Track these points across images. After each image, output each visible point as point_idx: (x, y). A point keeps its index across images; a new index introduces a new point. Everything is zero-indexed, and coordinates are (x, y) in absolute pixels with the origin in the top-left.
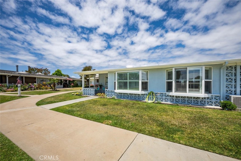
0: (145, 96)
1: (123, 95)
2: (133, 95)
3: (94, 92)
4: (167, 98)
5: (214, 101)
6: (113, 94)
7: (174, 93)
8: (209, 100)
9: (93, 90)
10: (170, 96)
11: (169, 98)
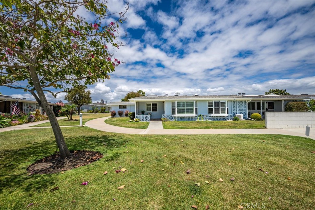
0: (196, 118)
1: (179, 118)
2: (188, 118)
3: (150, 118)
4: (209, 118)
5: (229, 117)
6: (171, 118)
7: (214, 115)
8: (228, 117)
9: (149, 116)
10: (211, 116)
11: (210, 118)
